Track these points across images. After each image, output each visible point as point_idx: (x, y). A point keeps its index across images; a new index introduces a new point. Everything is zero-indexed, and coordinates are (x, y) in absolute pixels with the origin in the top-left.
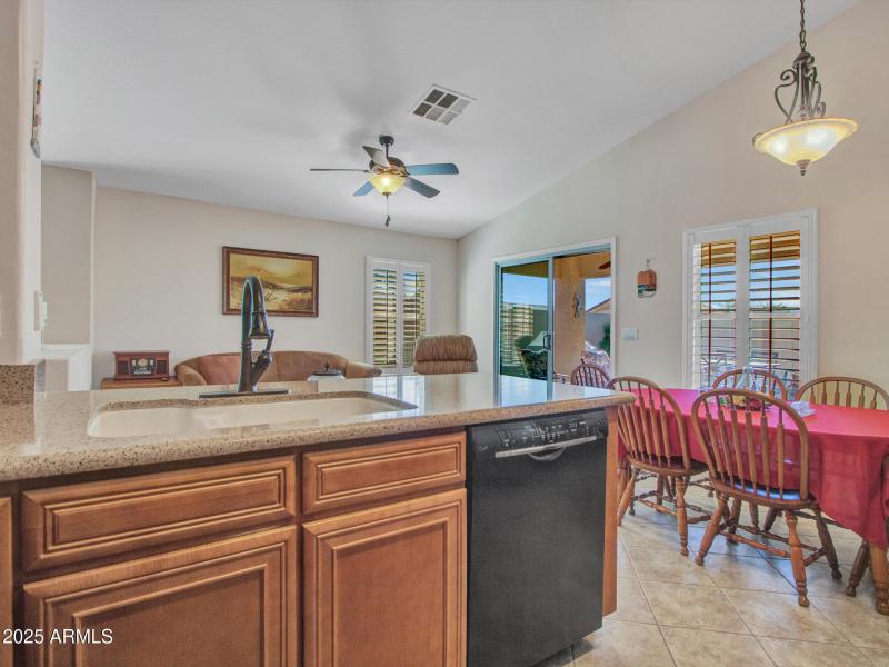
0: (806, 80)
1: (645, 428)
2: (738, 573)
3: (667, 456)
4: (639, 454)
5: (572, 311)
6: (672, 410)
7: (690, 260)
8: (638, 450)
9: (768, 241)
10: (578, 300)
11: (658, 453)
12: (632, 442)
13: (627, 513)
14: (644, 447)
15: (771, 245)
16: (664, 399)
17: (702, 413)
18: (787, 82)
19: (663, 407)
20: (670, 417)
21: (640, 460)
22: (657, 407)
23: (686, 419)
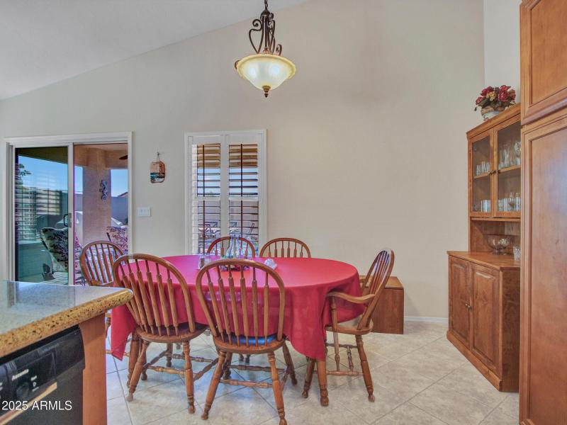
0: (268, 30)
1: (153, 303)
2: (236, 413)
3: (175, 325)
4: (149, 327)
5: (99, 194)
6: (178, 283)
7: (190, 155)
8: (147, 324)
9: (239, 148)
10: (105, 187)
11: (166, 324)
12: (142, 316)
13: (140, 380)
14: (154, 321)
15: (242, 151)
16: (170, 272)
17: (205, 283)
18: (256, 28)
19: (170, 281)
20: (176, 289)
21: (149, 332)
22: (165, 281)
23: (191, 289)
